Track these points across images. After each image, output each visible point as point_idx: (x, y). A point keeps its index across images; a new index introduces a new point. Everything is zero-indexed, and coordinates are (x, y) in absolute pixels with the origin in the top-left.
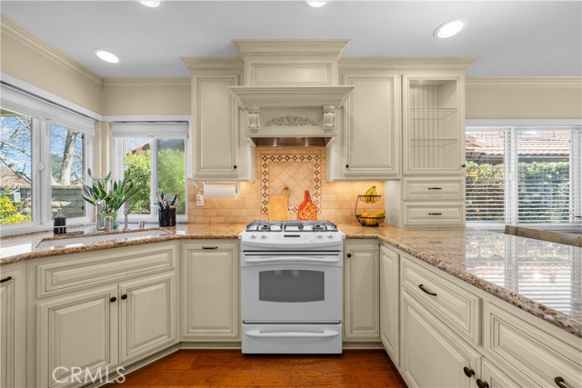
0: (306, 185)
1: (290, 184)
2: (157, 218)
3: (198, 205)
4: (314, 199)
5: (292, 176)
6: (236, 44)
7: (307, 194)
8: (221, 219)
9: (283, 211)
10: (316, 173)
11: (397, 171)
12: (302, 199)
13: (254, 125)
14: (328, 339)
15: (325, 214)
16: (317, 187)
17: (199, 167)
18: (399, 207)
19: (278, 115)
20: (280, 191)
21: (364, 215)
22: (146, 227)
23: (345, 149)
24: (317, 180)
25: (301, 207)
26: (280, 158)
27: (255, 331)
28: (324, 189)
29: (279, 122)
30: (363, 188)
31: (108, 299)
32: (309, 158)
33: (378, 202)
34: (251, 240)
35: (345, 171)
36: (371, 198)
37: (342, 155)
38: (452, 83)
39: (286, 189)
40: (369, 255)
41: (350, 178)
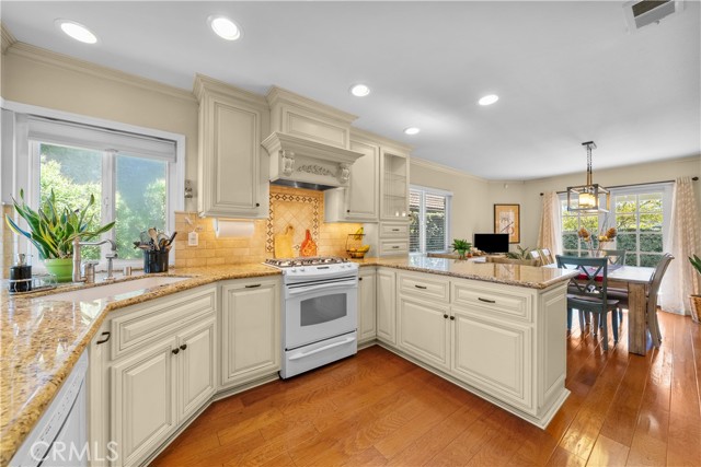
0: (307, 225)
1: (294, 223)
2: (141, 263)
3: (190, 244)
4: (314, 237)
5: (296, 215)
6: (274, 89)
7: (308, 232)
8: (220, 260)
9: (288, 250)
10: (316, 214)
11: (377, 217)
12: (304, 238)
13: (289, 169)
14: (348, 345)
15: (323, 250)
16: (316, 227)
17: (215, 202)
18: (377, 243)
19: (308, 163)
20: (284, 230)
21: (352, 249)
22: (134, 274)
23: (347, 196)
24: (316, 220)
25: (304, 245)
26: (284, 197)
27: (298, 354)
28: (321, 228)
29: (308, 169)
30: (355, 229)
31: (169, 352)
32: (310, 200)
33: (364, 238)
34: (293, 274)
35: (346, 214)
36: (359, 236)
37: (344, 202)
38: (404, 159)
39: (291, 228)
40: (370, 277)
41: (349, 220)
